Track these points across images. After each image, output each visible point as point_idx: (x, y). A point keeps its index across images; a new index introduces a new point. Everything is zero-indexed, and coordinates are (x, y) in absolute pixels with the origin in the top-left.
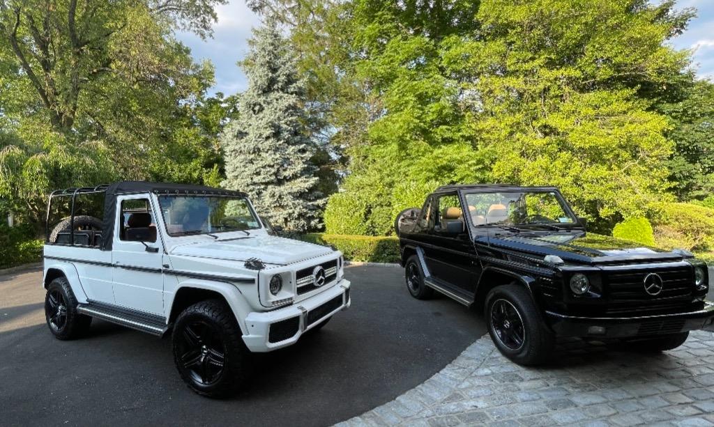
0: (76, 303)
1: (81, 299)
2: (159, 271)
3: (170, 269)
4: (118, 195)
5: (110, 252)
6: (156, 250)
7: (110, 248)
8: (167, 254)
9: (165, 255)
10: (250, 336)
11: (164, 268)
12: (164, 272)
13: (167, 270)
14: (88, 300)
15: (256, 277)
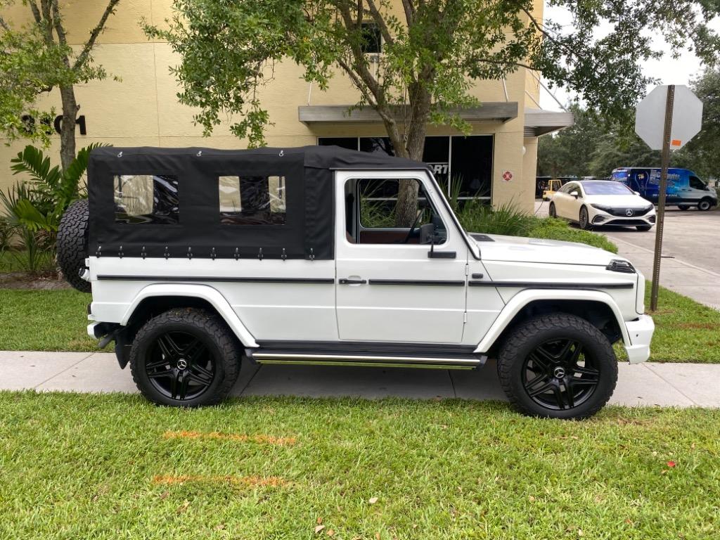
1: (249, 341)
2: (461, 284)
3: (486, 279)
4: (334, 171)
5: (331, 262)
6: (452, 255)
7: (329, 256)
8: (478, 259)
9: (471, 261)
10: (635, 346)
11: (470, 279)
12: (471, 284)
13: (477, 282)
14: (257, 342)
15: (634, 282)
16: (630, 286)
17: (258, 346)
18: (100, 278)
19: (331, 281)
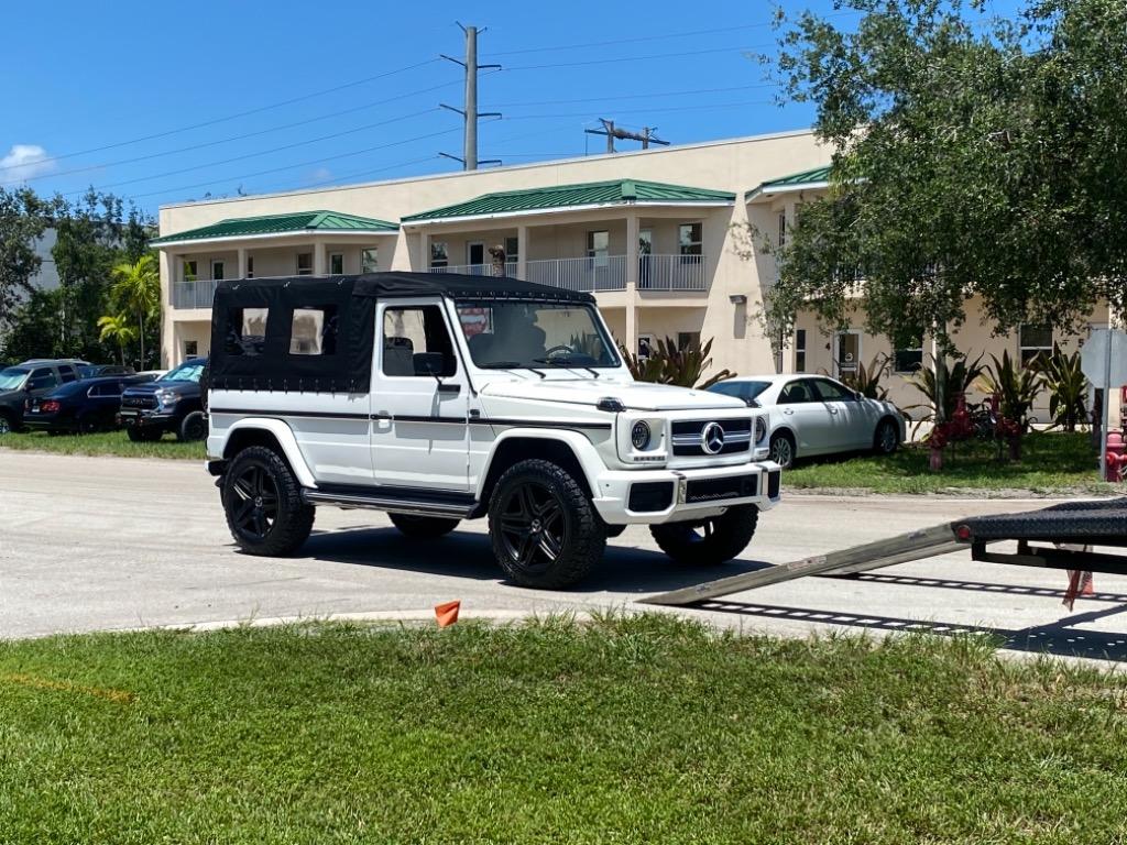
0: (298, 486)
1: (307, 480)
2: (462, 420)
3: (481, 416)
4: (377, 298)
5: (367, 396)
6: (457, 388)
7: (365, 389)
8: (475, 393)
9: (472, 395)
10: (605, 499)
11: (470, 416)
12: (471, 421)
13: (475, 418)
14: (316, 483)
15: (613, 422)
16: (608, 426)
17: (316, 487)
18: (213, 410)
19: (366, 416)
